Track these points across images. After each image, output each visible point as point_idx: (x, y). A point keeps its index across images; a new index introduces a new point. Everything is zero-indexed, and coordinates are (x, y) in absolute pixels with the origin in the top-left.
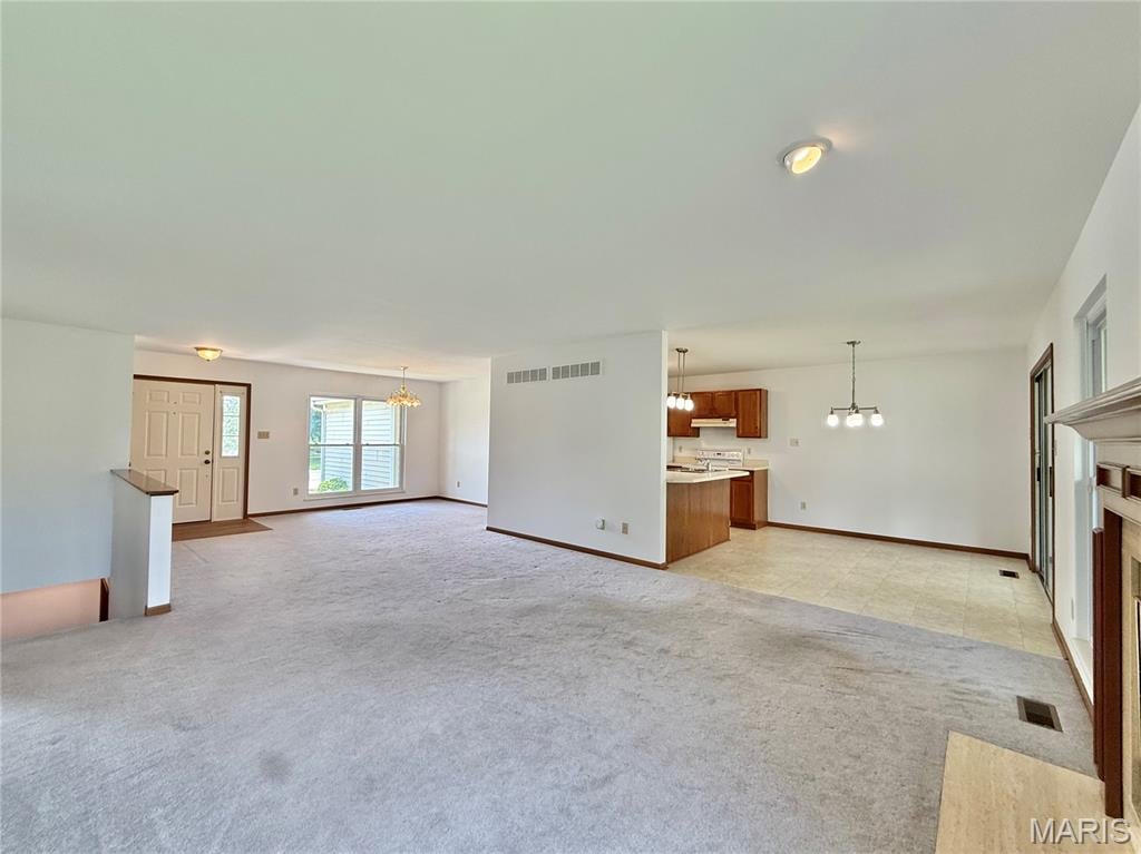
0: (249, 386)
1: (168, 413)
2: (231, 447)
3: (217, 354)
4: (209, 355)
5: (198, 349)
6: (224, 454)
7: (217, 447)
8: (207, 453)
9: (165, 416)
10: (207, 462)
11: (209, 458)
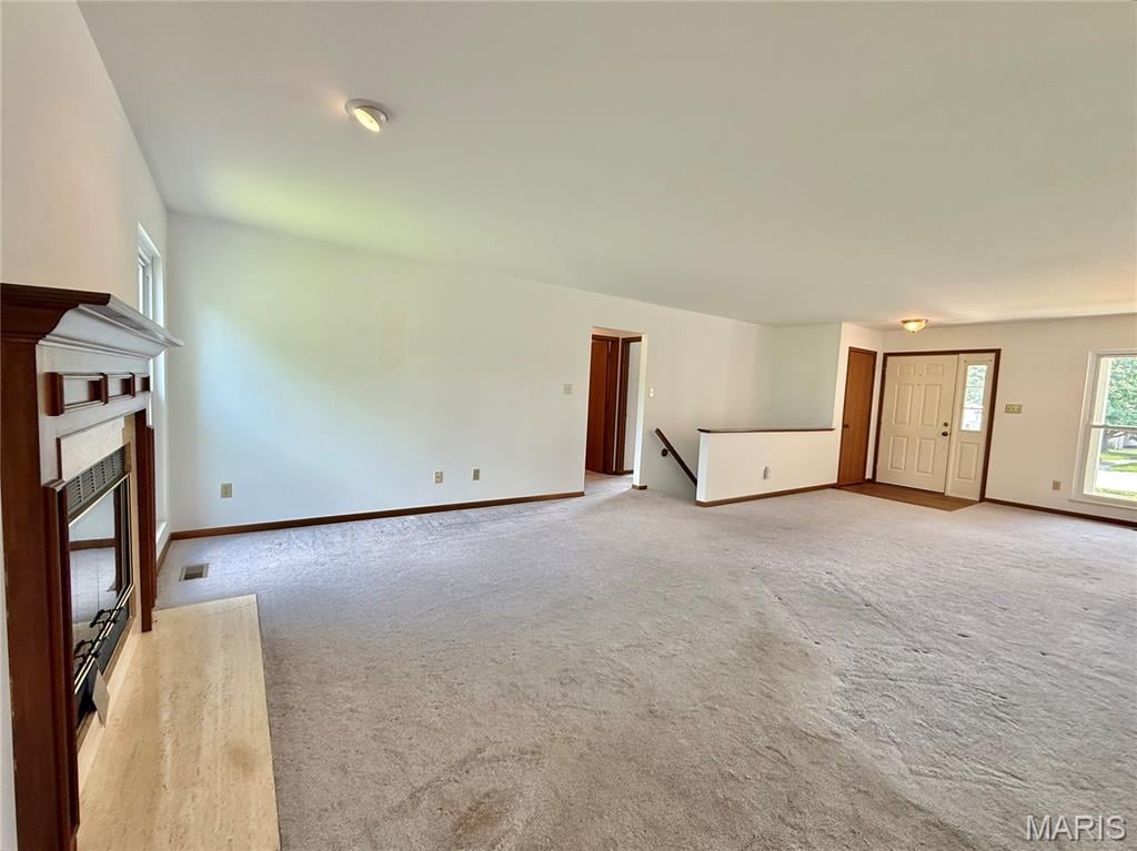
0: (998, 352)
1: (913, 386)
2: (973, 419)
3: (923, 324)
4: (912, 327)
5: (905, 322)
6: (964, 428)
7: (956, 421)
8: (946, 425)
9: (910, 388)
10: (945, 434)
11: (947, 430)
